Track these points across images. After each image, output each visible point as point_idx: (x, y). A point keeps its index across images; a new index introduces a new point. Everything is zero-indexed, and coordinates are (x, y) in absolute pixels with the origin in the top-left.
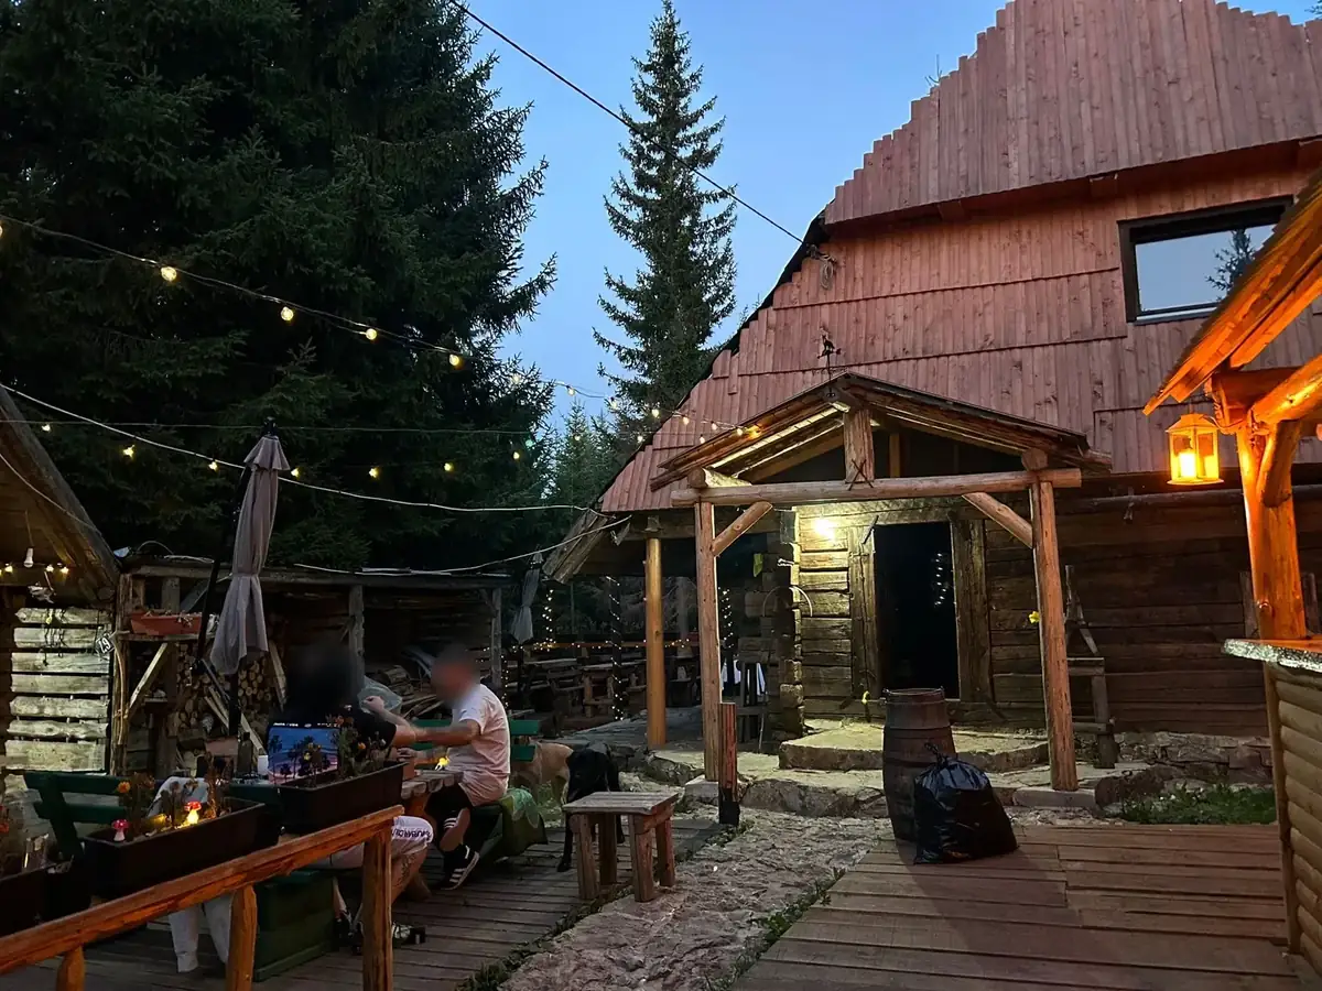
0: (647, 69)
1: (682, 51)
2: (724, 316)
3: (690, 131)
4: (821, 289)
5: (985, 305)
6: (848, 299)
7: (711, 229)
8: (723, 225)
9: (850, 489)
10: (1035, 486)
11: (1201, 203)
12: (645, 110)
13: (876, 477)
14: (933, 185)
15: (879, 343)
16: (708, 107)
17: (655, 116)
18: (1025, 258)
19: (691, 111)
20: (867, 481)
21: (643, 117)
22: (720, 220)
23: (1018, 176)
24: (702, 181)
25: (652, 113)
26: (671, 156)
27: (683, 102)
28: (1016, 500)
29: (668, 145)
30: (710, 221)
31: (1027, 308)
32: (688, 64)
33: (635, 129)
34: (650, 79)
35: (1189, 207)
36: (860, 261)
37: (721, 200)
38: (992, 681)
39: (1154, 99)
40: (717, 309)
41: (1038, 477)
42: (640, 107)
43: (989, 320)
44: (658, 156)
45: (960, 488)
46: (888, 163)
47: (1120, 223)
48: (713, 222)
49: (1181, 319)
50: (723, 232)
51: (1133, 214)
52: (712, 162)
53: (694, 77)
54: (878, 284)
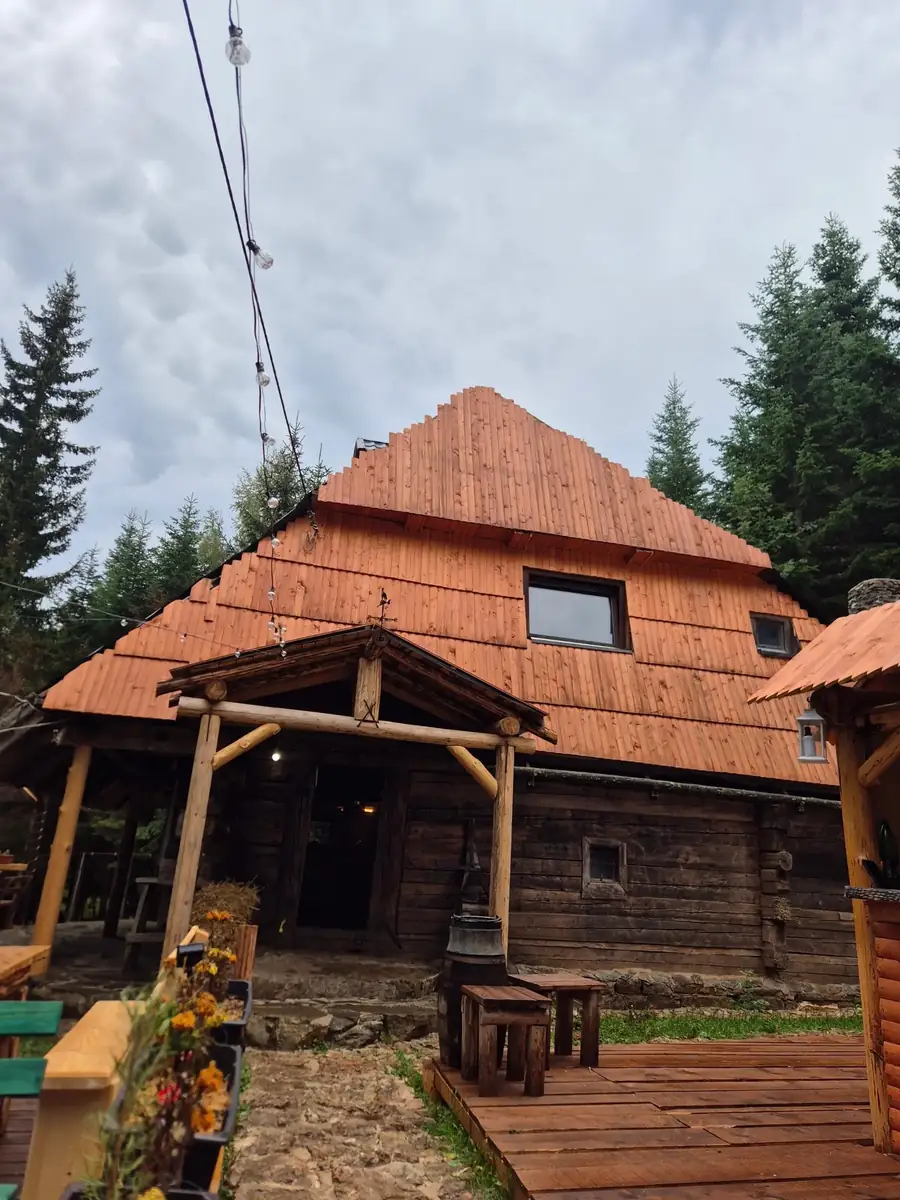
0: (37, 319)
1: (75, 320)
2: (54, 553)
3: (64, 387)
4: (302, 551)
5: (431, 600)
6: (325, 565)
7: (65, 475)
8: (77, 475)
9: (358, 726)
10: (503, 748)
11: (573, 570)
12: (28, 352)
13: (380, 719)
14: (406, 498)
15: (347, 607)
16: (89, 374)
17: (35, 362)
18: (461, 573)
19: (71, 371)
20: (373, 721)
21: (23, 358)
22: (76, 470)
23: (467, 511)
24: (69, 431)
25: (33, 358)
26: (41, 400)
27: (66, 360)
28: (488, 756)
29: (42, 389)
30: (65, 468)
31: (460, 610)
32: (79, 332)
33: (11, 364)
34: (37, 330)
35: (566, 570)
36: (337, 540)
37: (80, 454)
38: (397, 913)
39: (553, 492)
40: (53, 545)
41: (507, 742)
42: (22, 349)
43: (434, 611)
44: (30, 396)
45: (449, 740)
46: (371, 471)
47: (525, 568)
48: (68, 470)
49: (560, 646)
50: (75, 481)
51: (532, 564)
52: (79, 420)
53: (81, 345)
54: (349, 560)
